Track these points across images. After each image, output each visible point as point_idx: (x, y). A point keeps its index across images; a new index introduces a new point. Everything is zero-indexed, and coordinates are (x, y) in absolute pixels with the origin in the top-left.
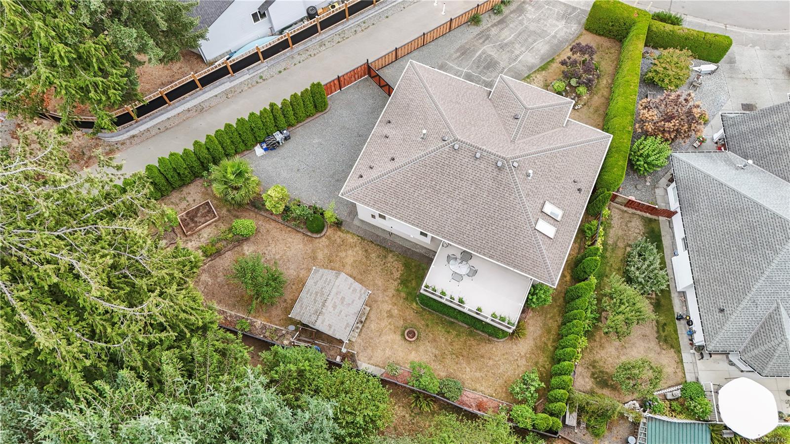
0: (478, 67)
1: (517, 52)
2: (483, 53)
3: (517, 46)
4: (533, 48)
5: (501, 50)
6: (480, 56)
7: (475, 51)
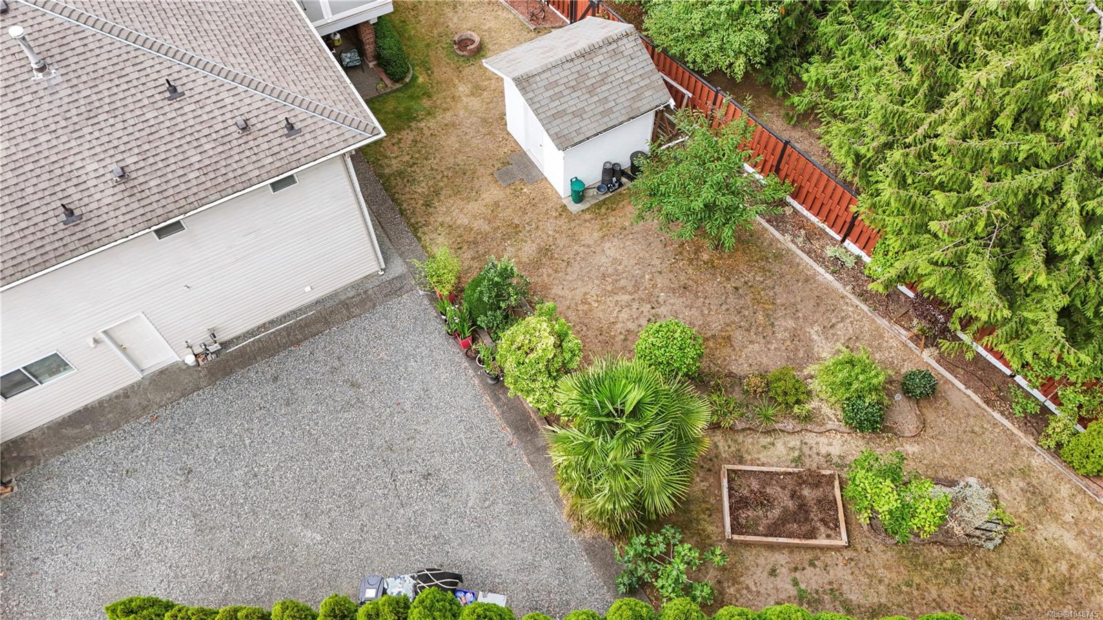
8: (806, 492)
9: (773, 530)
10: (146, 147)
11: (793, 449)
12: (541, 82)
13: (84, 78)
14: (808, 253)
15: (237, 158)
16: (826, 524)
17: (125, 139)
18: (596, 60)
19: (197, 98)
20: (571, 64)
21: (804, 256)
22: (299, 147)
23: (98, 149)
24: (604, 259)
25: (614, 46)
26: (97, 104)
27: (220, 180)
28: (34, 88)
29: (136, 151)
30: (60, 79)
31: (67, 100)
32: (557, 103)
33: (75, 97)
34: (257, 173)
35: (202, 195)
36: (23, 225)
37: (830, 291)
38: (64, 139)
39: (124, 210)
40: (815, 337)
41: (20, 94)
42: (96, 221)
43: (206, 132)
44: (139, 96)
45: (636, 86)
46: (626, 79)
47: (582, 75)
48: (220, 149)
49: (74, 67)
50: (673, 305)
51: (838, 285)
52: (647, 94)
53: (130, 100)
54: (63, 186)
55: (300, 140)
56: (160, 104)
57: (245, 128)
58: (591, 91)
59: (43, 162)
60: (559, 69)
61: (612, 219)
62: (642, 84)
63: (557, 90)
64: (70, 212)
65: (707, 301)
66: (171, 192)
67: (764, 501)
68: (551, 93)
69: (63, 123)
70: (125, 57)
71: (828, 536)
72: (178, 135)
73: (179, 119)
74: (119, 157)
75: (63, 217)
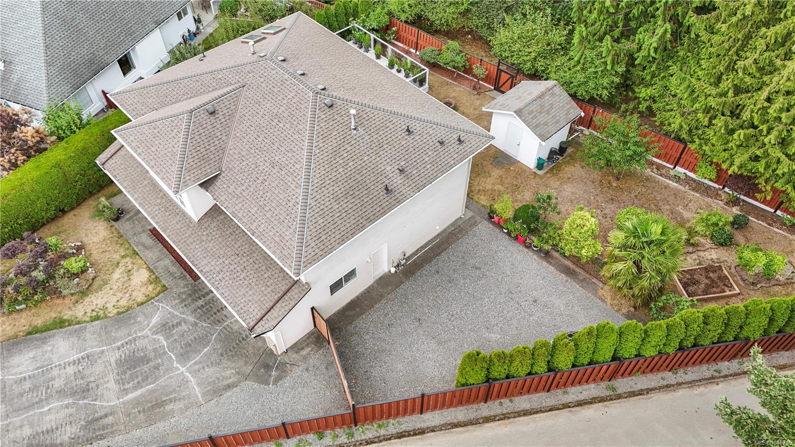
0: (157, 368)
1: (70, 370)
2: (126, 391)
3: (58, 384)
4: (38, 368)
5: (92, 385)
6: (135, 388)
7: (137, 402)
8: (711, 275)
9: (705, 292)
10: (406, 157)
11: (695, 259)
12: (526, 111)
13: (373, 130)
14: (661, 175)
15: (443, 156)
16: (727, 286)
17: (397, 154)
18: (546, 98)
19: (419, 133)
20: (536, 102)
21: (660, 177)
22: (466, 148)
23: (389, 160)
24: (567, 193)
25: (551, 91)
26: (381, 141)
27: (440, 167)
28: (355, 137)
29: (403, 159)
30: (363, 132)
31: (369, 141)
32: (535, 120)
33: (372, 139)
34: (453, 162)
35: (435, 174)
36: (371, 197)
37: (679, 191)
38: (374, 158)
39: (407, 185)
40: (681, 211)
41: (350, 140)
42: (398, 191)
43: (427, 147)
44: (396, 135)
45: (566, 109)
46: (561, 105)
47: (542, 106)
48: (435, 154)
49: (367, 126)
50: (610, 208)
51: (681, 187)
52: (572, 111)
53: (393, 137)
54: (380, 178)
55: (465, 145)
56: (406, 137)
57: (441, 143)
58: (548, 112)
59: (369, 169)
60: (532, 105)
61: (561, 175)
62: (568, 107)
63: (534, 114)
64: (387, 189)
65: (625, 204)
66: (423, 175)
67: (696, 282)
68: (531, 116)
69: (371, 151)
70: (385, 119)
71: (730, 291)
72: (417, 150)
73: (415, 143)
74: (398, 163)
75: (385, 191)
